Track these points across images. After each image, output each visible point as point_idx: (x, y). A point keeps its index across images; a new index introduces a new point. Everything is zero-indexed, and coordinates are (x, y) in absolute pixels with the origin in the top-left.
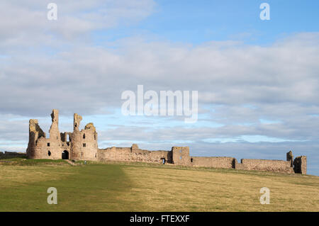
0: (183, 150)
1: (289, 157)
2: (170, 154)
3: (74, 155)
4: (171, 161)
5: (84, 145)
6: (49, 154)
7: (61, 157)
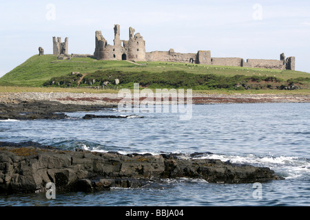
0: (207, 53)
1: (282, 57)
2: (197, 56)
3: (131, 57)
4: (197, 62)
5: (138, 50)
6: (114, 56)
7: (121, 59)
